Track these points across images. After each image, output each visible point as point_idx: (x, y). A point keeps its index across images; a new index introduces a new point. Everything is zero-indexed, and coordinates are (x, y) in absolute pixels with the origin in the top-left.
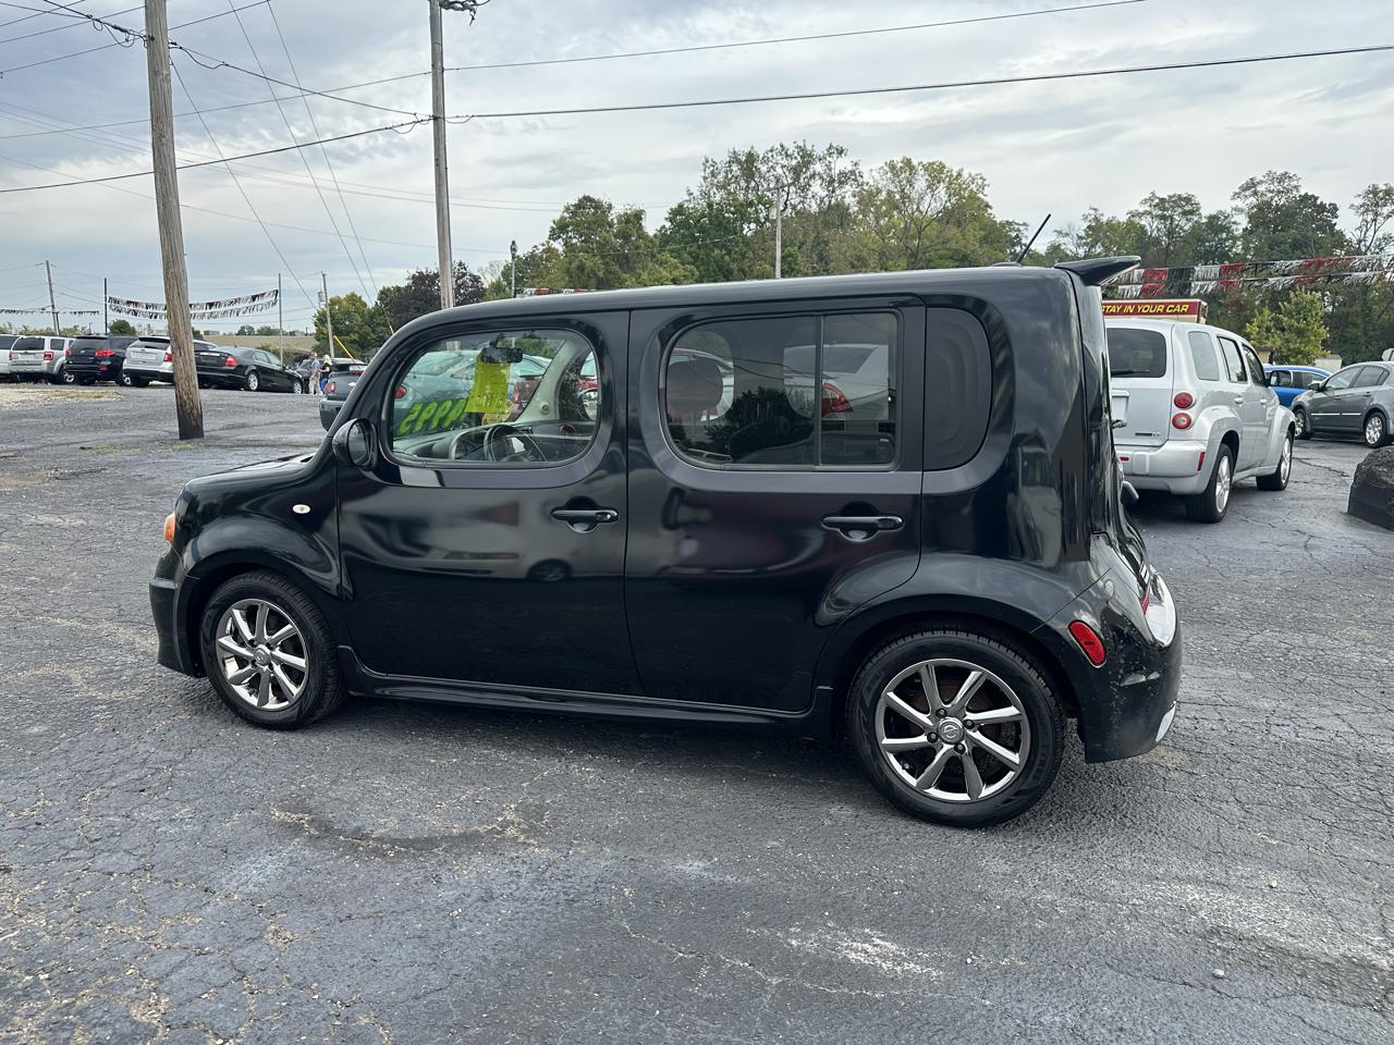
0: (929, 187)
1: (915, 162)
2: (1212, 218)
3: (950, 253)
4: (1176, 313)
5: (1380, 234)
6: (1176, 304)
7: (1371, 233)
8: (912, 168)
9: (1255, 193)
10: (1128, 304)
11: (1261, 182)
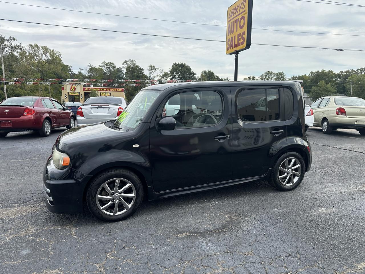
0: (44, 53)
1: (39, 45)
2: (118, 69)
3: (53, 72)
4: (119, 91)
5: (153, 76)
6: (119, 89)
7: (151, 75)
8: (38, 47)
9: (127, 64)
10: (108, 89)
11: (128, 61)
